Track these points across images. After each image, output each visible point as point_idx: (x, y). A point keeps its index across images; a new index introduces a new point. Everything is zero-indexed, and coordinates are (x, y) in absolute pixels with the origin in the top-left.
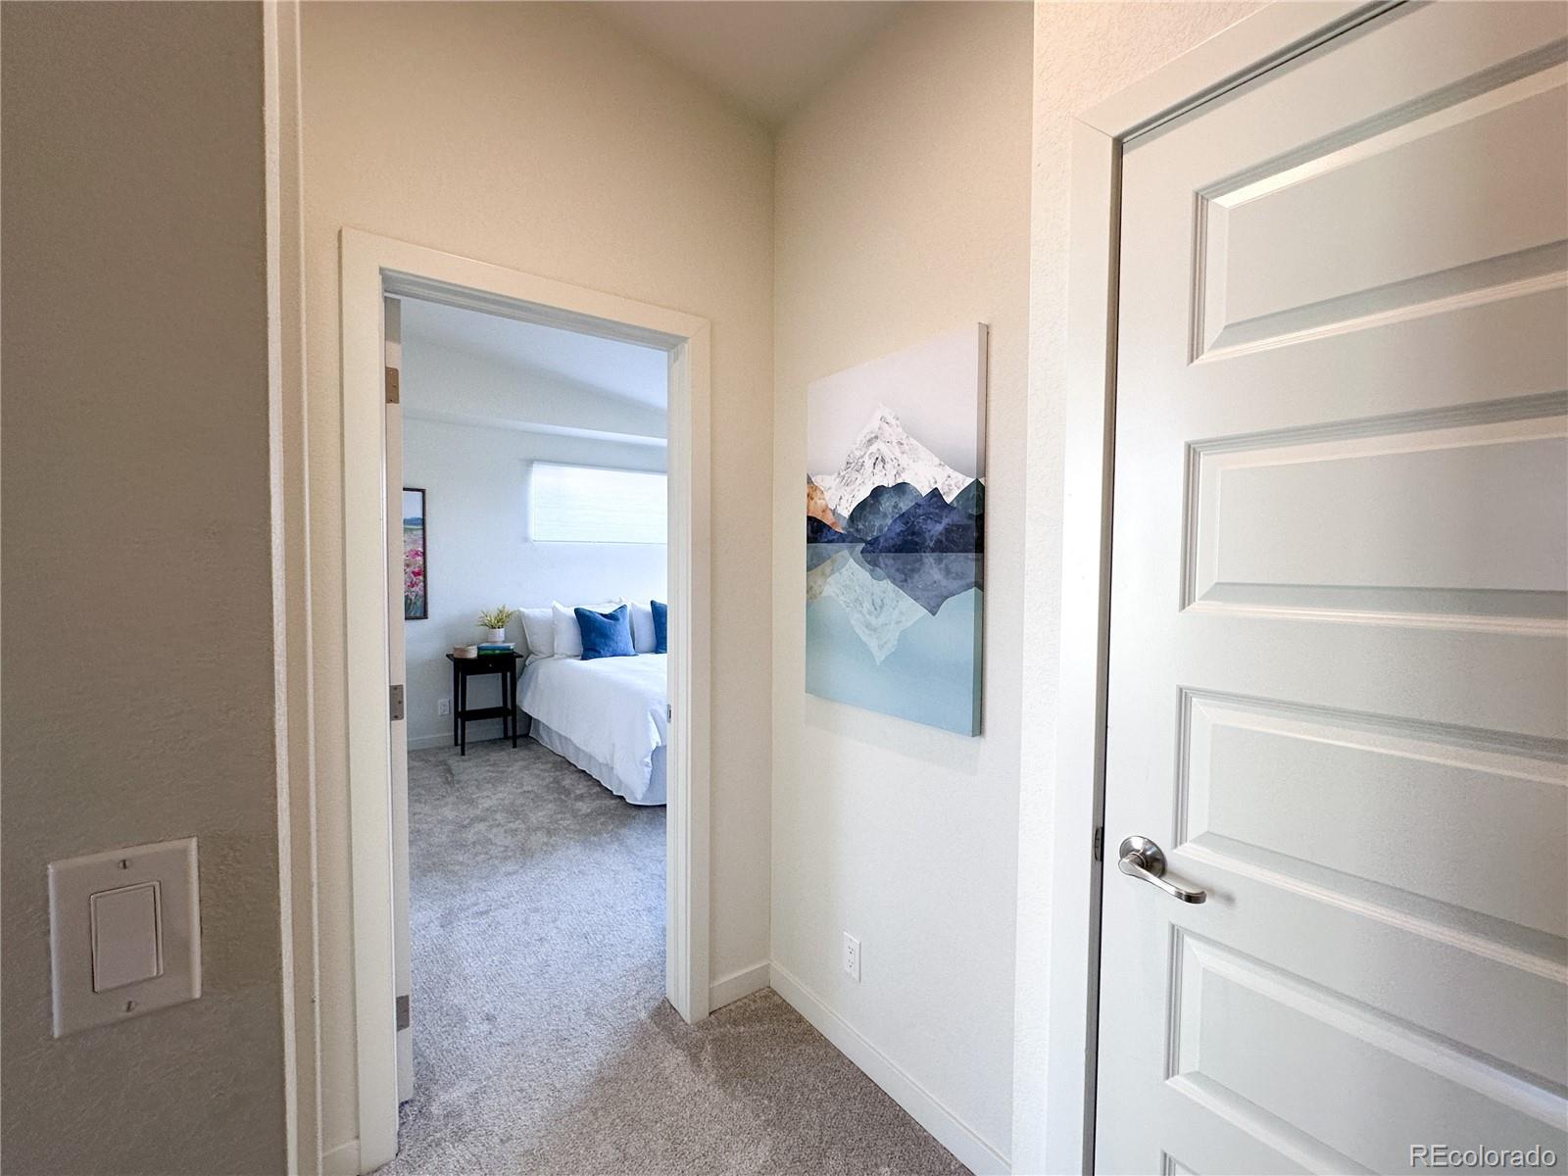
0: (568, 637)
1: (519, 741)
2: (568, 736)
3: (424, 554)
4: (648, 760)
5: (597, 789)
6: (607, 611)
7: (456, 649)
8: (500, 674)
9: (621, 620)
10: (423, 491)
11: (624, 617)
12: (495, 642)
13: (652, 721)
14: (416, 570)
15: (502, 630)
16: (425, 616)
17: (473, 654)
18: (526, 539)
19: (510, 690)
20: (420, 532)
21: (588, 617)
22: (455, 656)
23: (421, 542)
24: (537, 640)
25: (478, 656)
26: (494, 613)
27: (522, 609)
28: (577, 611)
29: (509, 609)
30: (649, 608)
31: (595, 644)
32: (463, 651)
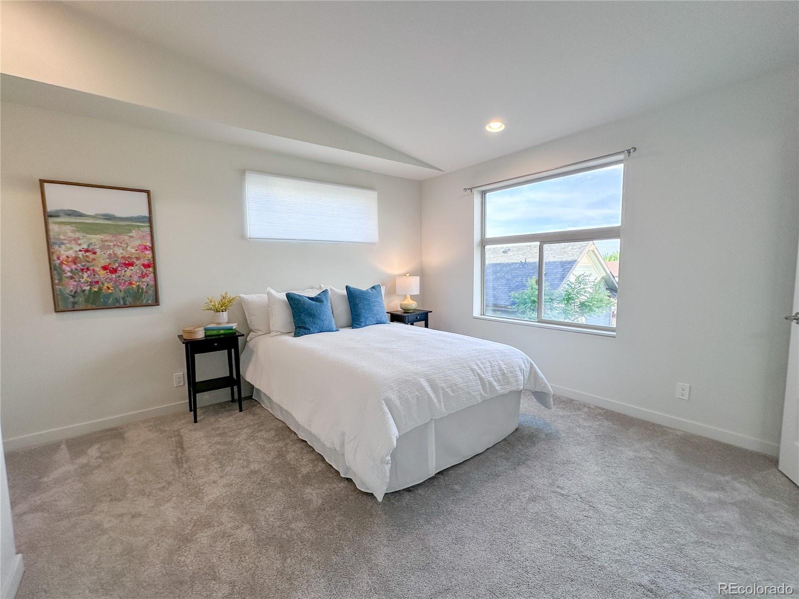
0: (282, 317)
1: (244, 403)
2: (290, 411)
3: (152, 249)
4: (389, 458)
5: (321, 466)
6: (313, 294)
7: (184, 332)
8: (226, 351)
9: (325, 302)
10: (148, 192)
11: (327, 300)
12: (218, 324)
13: (388, 411)
14: (146, 262)
15: (225, 313)
16: (156, 302)
17: (200, 335)
18: (243, 237)
19: (235, 363)
20: (148, 229)
21: (298, 300)
22: (185, 337)
23: (149, 238)
24: (255, 321)
25: (206, 336)
26: (217, 299)
27: (242, 295)
28: (288, 295)
29: (231, 295)
30: (345, 292)
31: (305, 323)
32: (190, 332)
